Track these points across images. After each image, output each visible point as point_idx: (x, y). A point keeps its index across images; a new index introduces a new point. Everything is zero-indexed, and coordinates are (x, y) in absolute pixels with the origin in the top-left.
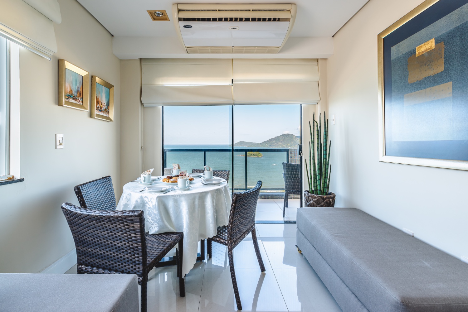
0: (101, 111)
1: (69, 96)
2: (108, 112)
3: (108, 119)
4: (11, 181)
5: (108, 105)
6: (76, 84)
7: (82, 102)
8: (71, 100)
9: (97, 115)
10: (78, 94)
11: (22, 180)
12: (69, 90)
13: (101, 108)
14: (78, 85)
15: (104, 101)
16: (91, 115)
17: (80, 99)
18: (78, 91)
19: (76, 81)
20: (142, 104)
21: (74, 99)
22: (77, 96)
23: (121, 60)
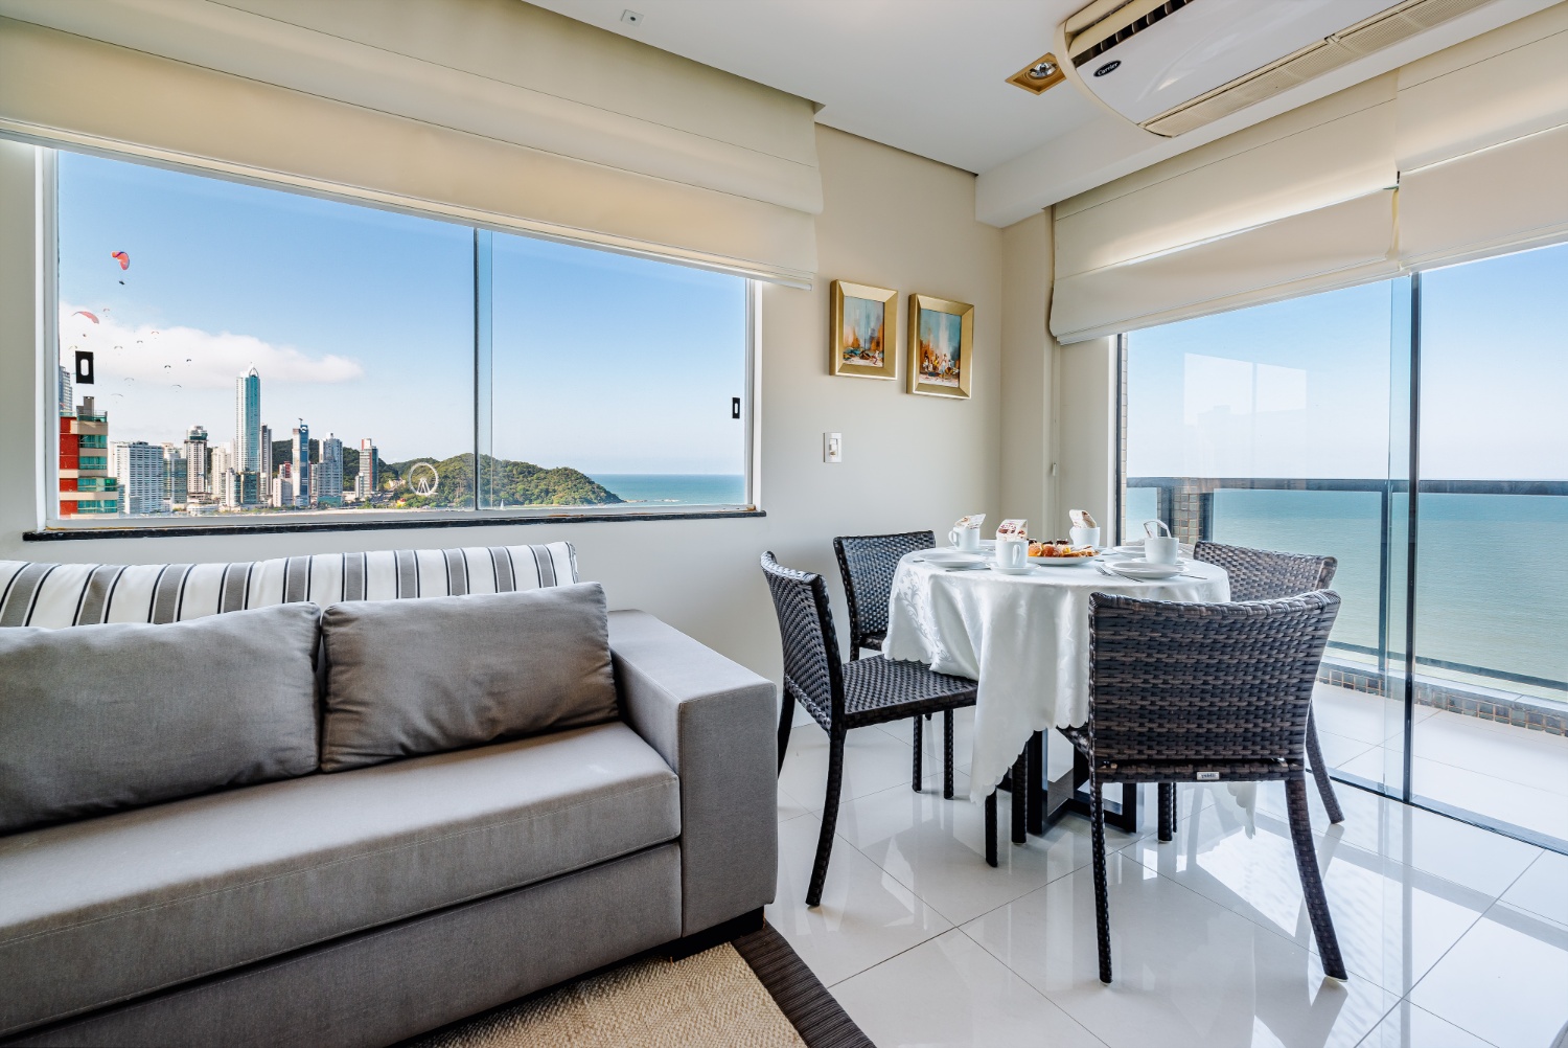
0: (935, 374)
1: (852, 352)
2: (958, 376)
3: (959, 391)
4: (753, 513)
5: (957, 356)
6: (868, 323)
7: (883, 360)
8: (857, 361)
9: (921, 387)
10: (873, 346)
11: (763, 514)
12: (851, 340)
13: (935, 368)
14: (872, 325)
15: (943, 349)
16: (907, 389)
17: (877, 355)
18: (872, 338)
19: (868, 317)
20: (1054, 339)
21: (862, 357)
22: (869, 349)
23: (1003, 230)
